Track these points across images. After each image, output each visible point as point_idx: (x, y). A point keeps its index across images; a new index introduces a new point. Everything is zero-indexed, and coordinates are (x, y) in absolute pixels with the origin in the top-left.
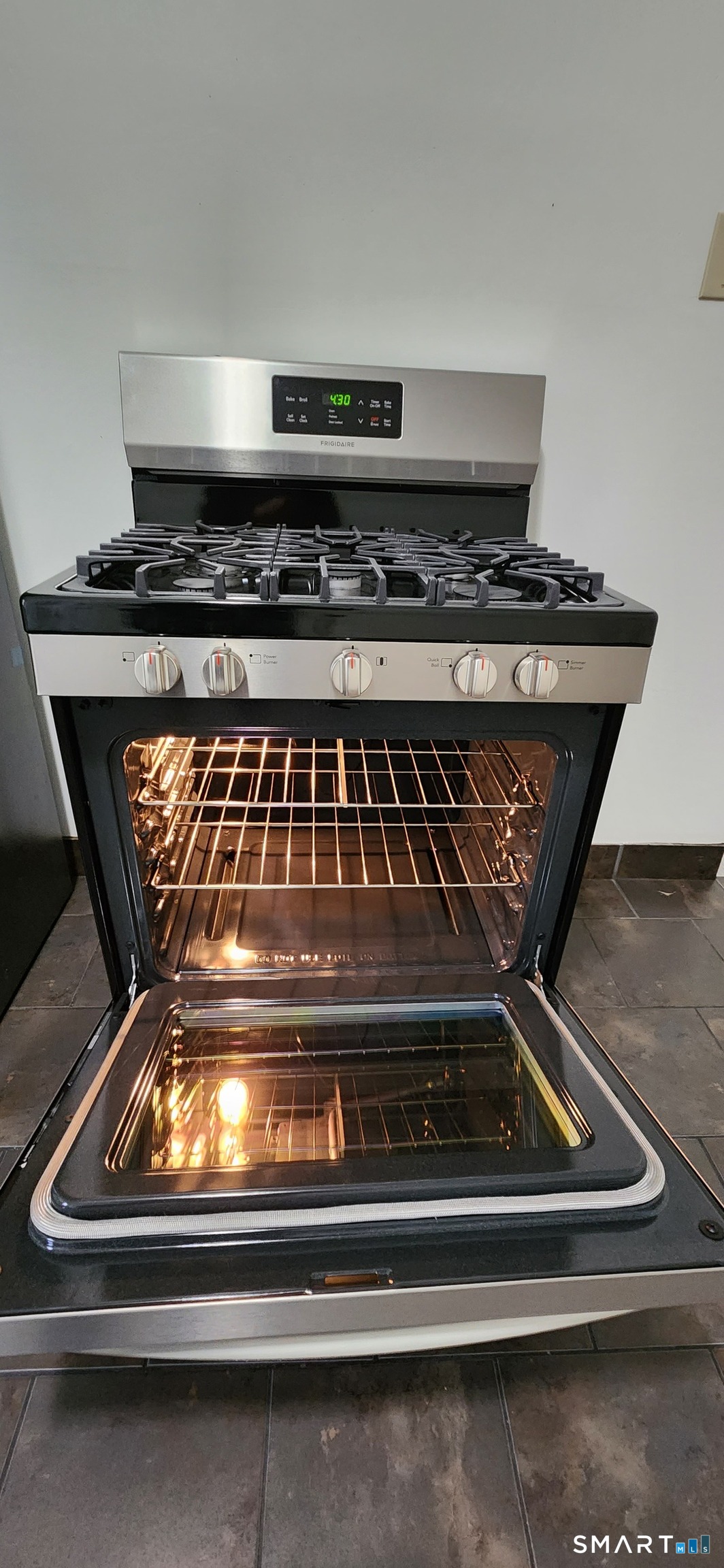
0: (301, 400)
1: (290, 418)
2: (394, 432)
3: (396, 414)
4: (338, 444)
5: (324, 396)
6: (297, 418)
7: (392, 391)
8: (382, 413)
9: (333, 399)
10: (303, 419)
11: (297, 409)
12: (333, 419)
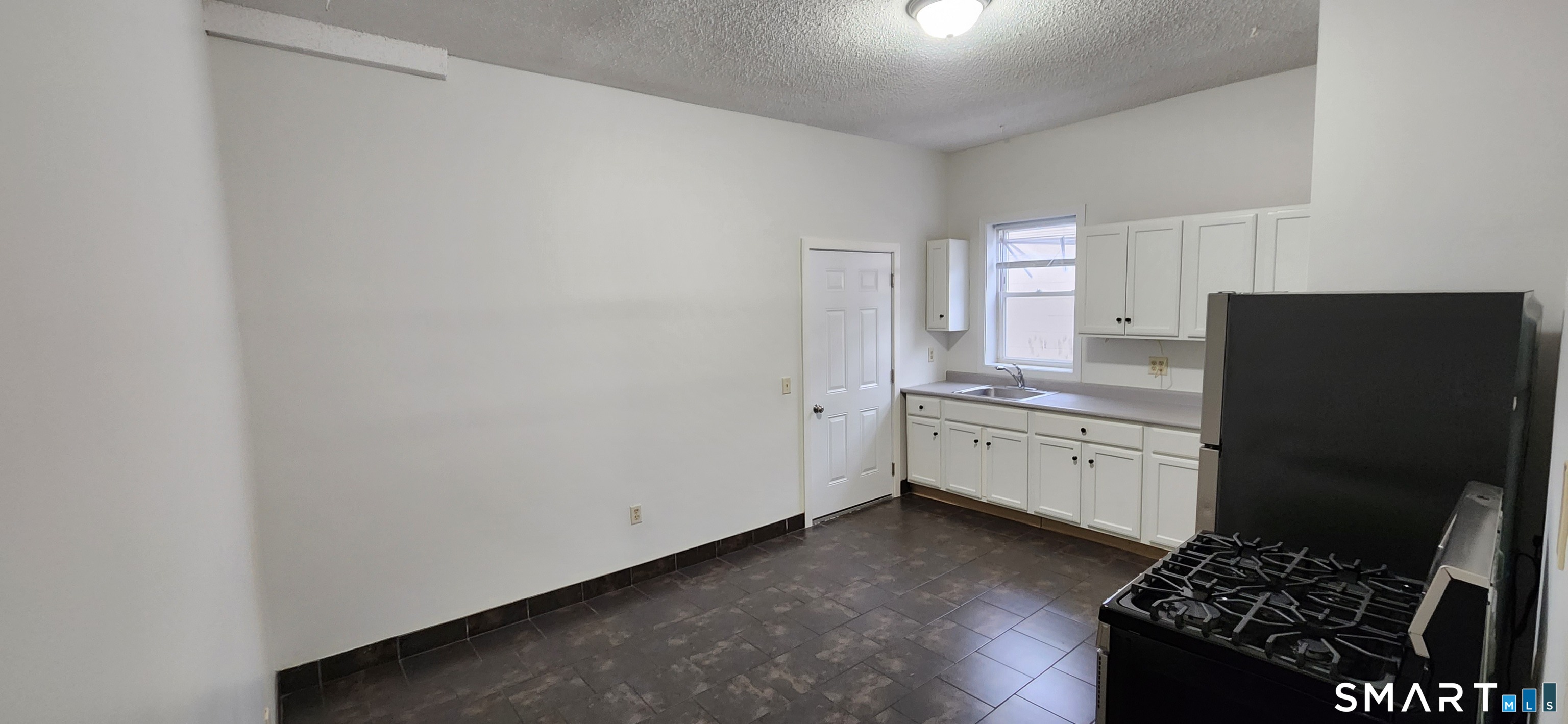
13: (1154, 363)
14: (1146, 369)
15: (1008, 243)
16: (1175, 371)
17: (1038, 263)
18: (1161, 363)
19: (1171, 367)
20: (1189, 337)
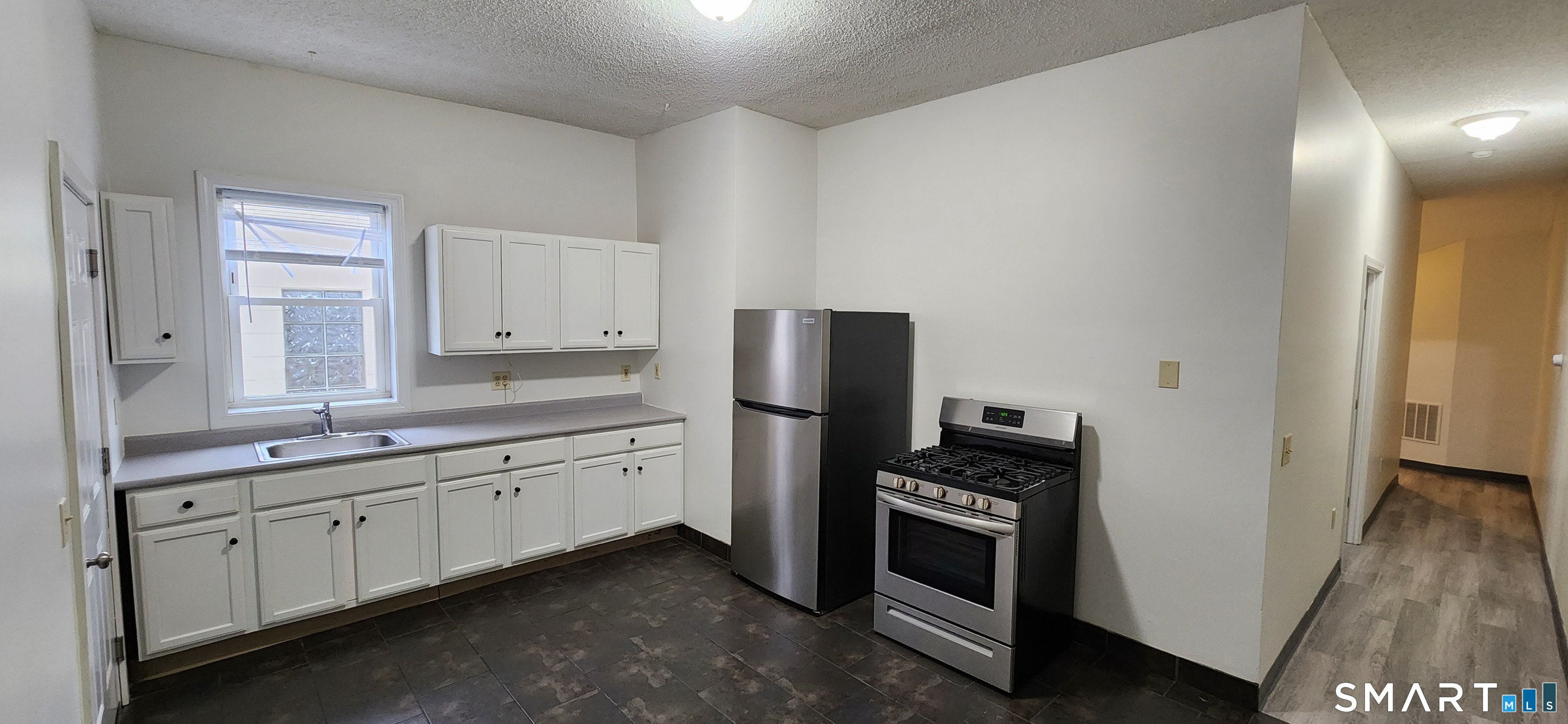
0: (992, 413)
1: (988, 419)
2: (1021, 427)
3: (1022, 421)
4: (1001, 428)
5: (999, 413)
6: (990, 419)
7: (1022, 413)
8: (1017, 420)
9: (1002, 414)
10: (991, 419)
11: (990, 416)
12: (1001, 420)
13: (497, 379)
14: (489, 386)
15: (252, 221)
16: (517, 384)
17: (317, 258)
18: (505, 378)
19: (514, 380)
20: (561, 349)
